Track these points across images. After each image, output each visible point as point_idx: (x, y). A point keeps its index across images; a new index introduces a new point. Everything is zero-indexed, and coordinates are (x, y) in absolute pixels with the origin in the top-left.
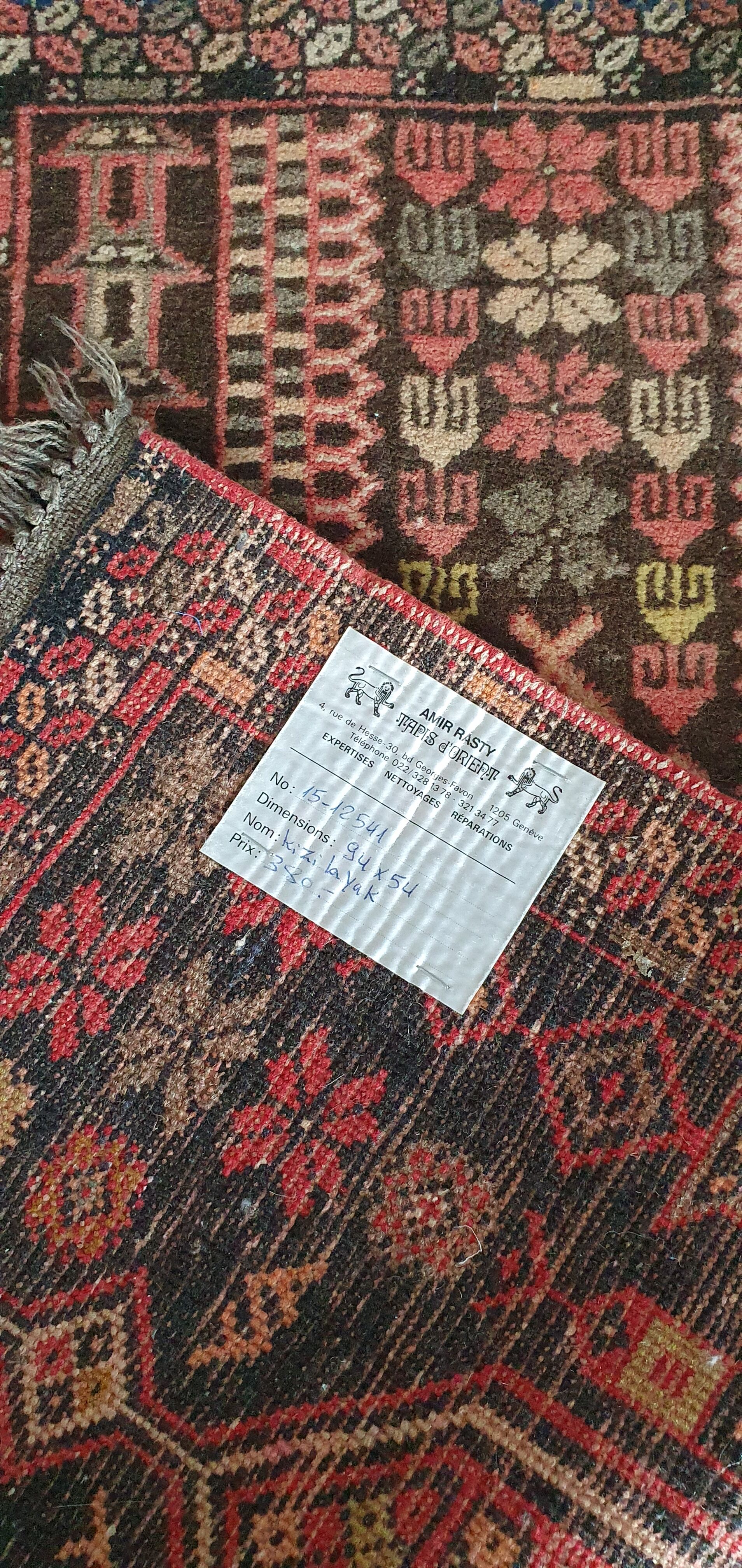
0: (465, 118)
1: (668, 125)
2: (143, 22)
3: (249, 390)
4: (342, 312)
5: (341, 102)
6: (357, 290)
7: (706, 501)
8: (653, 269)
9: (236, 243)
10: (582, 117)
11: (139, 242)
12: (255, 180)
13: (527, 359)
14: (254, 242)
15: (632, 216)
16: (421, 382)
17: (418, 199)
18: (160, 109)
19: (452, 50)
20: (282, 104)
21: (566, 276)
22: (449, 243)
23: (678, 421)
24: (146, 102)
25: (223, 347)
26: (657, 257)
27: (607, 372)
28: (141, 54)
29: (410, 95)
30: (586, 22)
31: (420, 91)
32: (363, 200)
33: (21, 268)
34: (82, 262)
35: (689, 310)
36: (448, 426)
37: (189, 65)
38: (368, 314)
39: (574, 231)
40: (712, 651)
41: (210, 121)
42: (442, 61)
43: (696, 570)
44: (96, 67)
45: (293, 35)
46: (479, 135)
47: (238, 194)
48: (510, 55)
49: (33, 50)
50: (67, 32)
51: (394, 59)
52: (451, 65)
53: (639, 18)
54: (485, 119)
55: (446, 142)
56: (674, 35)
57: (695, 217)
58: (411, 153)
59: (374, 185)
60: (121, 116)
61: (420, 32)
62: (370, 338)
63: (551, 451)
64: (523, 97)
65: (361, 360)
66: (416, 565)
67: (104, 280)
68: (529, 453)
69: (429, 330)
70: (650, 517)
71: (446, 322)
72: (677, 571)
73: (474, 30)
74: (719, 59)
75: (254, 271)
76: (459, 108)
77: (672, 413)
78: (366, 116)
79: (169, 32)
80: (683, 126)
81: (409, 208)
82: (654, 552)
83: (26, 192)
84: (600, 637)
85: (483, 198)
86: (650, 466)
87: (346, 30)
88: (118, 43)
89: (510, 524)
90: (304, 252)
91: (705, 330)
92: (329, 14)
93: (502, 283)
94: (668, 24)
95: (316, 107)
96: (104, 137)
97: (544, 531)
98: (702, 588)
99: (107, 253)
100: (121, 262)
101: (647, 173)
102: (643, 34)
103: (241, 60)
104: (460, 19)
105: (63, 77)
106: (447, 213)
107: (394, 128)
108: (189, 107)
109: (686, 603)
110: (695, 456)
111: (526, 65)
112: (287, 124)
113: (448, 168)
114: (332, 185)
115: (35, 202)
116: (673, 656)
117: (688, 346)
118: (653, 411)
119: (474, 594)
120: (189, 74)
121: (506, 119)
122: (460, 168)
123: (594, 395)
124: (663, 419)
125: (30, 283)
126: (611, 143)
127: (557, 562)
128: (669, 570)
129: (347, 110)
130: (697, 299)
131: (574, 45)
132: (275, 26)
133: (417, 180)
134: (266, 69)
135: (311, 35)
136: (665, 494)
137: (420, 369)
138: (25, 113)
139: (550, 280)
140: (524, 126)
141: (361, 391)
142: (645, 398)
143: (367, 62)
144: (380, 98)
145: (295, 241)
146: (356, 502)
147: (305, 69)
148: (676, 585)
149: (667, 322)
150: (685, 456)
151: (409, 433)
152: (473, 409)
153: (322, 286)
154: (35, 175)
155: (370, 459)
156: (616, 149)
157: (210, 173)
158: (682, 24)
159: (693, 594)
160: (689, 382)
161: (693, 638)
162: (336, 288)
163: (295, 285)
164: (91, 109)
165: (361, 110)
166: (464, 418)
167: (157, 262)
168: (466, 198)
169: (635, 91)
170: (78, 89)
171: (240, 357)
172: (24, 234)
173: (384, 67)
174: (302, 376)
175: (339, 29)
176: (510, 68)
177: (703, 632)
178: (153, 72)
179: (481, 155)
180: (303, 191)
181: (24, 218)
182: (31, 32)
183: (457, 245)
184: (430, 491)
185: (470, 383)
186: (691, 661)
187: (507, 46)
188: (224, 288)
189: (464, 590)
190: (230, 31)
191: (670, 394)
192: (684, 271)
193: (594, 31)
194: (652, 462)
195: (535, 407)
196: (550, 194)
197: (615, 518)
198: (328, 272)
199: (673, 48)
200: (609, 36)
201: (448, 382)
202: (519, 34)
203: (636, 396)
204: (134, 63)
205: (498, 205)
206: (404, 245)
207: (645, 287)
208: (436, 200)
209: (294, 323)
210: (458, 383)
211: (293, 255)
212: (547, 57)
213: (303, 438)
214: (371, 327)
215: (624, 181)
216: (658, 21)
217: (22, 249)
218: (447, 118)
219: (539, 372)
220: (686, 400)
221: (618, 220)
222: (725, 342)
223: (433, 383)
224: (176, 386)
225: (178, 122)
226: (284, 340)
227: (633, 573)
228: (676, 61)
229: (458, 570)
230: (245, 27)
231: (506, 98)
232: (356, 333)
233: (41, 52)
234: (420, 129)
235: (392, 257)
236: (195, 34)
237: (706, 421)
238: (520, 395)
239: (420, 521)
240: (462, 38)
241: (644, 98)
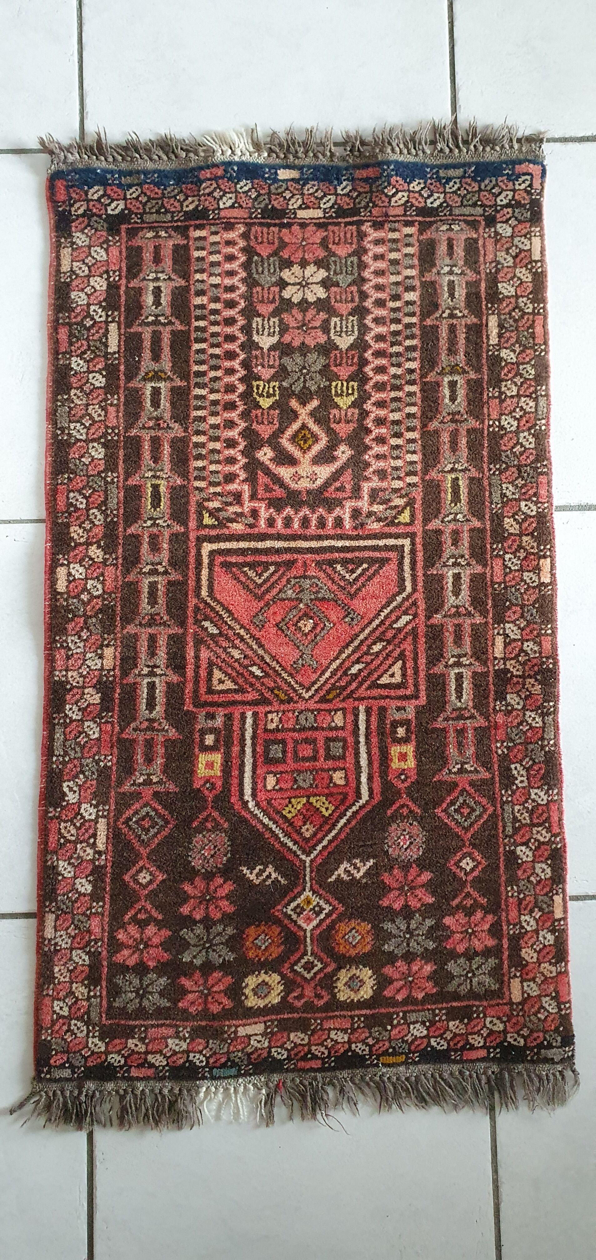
0: (275, 225)
1: (345, 226)
2: (163, 194)
3: (202, 323)
4: (233, 295)
5: (232, 220)
6: (238, 288)
7: (355, 360)
8: (340, 277)
9: (197, 271)
10: (315, 224)
11: (163, 272)
12: (203, 249)
13: (295, 311)
14: (202, 271)
15: (333, 259)
16: (259, 320)
17: (259, 255)
18: (170, 224)
19: (270, 201)
20: (212, 222)
21: (310, 281)
22: (269, 270)
23: (347, 332)
24: (165, 222)
25: (192, 309)
26: (341, 273)
27: (323, 316)
28: (163, 206)
29: (256, 217)
30: (317, 191)
31: (259, 216)
32: (240, 255)
33: (124, 281)
34: (144, 279)
35: (352, 292)
36: (269, 335)
37: (179, 208)
38: (242, 296)
39: (312, 265)
40: (357, 411)
41: (187, 228)
42: (267, 205)
43: (351, 383)
44: (148, 210)
45: (215, 198)
46: (280, 231)
47: (196, 254)
48: (290, 203)
49: (126, 205)
50: (137, 199)
51: (250, 205)
52: (270, 207)
53: (336, 189)
54: (282, 226)
55: (268, 234)
56: (347, 195)
57: (355, 259)
58: (256, 238)
59: (243, 250)
60: (155, 227)
61: (259, 195)
62: (243, 304)
63: (303, 343)
64: (295, 218)
65: (239, 312)
66: (258, 383)
67: (151, 286)
68: (296, 343)
69: (262, 302)
70: (336, 366)
71: (268, 298)
72: (345, 384)
73: (278, 194)
74: (363, 204)
75: (203, 281)
76: (273, 222)
77: (344, 330)
78: (240, 225)
79: (172, 197)
80: (350, 227)
81: (256, 258)
82: (338, 378)
83: (124, 254)
84: (319, 406)
85: (281, 253)
86: (337, 348)
87: (233, 196)
88: (154, 202)
89: (289, 369)
90: (219, 275)
91: (357, 299)
92: (227, 190)
93: (288, 284)
94: (345, 191)
95: (223, 223)
96: (150, 235)
97: (301, 371)
98: (353, 389)
99: (152, 276)
100: (157, 279)
101: (338, 244)
102: (337, 195)
103: (197, 206)
104: (273, 191)
105: (136, 214)
106: (268, 259)
107: (250, 229)
108: (179, 224)
109: (348, 395)
110: (352, 345)
111: (295, 206)
112: (213, 229)
113: (269, 243)
114: (229, 250)
115: (127, 258)
116: (343, 413)
117: (350, 306)
118: (338, 329)
119: (277, 392)
120: (179, 212)
121: (289, 225)
122: (273, 243)
123: (318, 324)
124: (341, 332)
125: (127, 287)
126: (326, 233)
127: (305, 382)
128: (342, 384)
129: (234, 224)
130: (354, 289)
131: (313, 199)
132: (209, 195)
133: (258, 249)
134: (206, 210)
135: (221, 198)
136: (342, 358)
137: (259, 315)
138: (124, 227)
139: (304, 283)
140: (296, 228)
141: (239, 323)
142: (336, 324)
143: (241, 206)
144: (245, 219)
145: (217, 270)
146: (238, 361)
147: (219, 209)
148: (345, 388)
149: (344, 297)
150: (348, 345)
151: (256, 338)
152: (277, 329)
153: (225, 287)
154: (127, 248)
155: (243, 347)
156: (327, 236)
157: (186, 248)
158: (350, 191)
159: (350, 392)
160: (351, 318)
161: (349, 407)
162: (230, 287)
163: (216, 286)
164: (146, 225)
165: (238, 223)
166: (274, 332)
167: (170, 278)
168: (275, 254)
169: (334, 215)
170: (141, 218)
171: (199, 312)
172: (124, 269)
173: (246, 208)
174: (218, 318)
175: (230, 195)
176: (290, 207)
177: (354, 405)
178: (167, 211)
179: (280, 239)
180: (219, 252)
181: (124, 265)
182: (125, 199)
183: (272, 271)
184: (263, 358)
185: (276, 320)
186: (349, 414)
187: (289, 200)
188: (192, 287)
189: (274, 391)
190: (194, 196)
191: (344, 323)
192: (350, 279)
193: (320, 194)
194: (338, 346)
195: (298, 328)
196: (304, 252)
197: (324, 366)
198: (228, 282)
199: (347, 199)
200: (325, 195)
201: (269, 319)
202: (294, 195)
203: (332, 324)
204: (160, 208)
205: (286, 256)
206: (254, 271)
207: (337, 285)
208: (265, 254)
209: (216, 300)
210: (272, 320)
211: (216, 275)
212: (304, 203)
213: (220, 339)
214: (242, 301)
215: (330, 246)
216: (342, 190)
217: (124, 274)
218: (269, 225)
219: (300, 317)
220: (350, 325)
221: (328, 261)
222: (364, 304)
223: (263, 320)
224: (177, 323)
225: (176, 229)
226: (213, 306)
227: (331, 385)
228: (348, 204)
229: (272, 384)
230: (198, 195)
231: (290, 218)
232: (238, 303)
233: (128, 206)
234: (259, 229)
235: (250, 275)
236: (181, 197)
237: (356, 333)
238: (293, 324)
239: (259, 368)
240: (273, 197)
241: (336, 218)
